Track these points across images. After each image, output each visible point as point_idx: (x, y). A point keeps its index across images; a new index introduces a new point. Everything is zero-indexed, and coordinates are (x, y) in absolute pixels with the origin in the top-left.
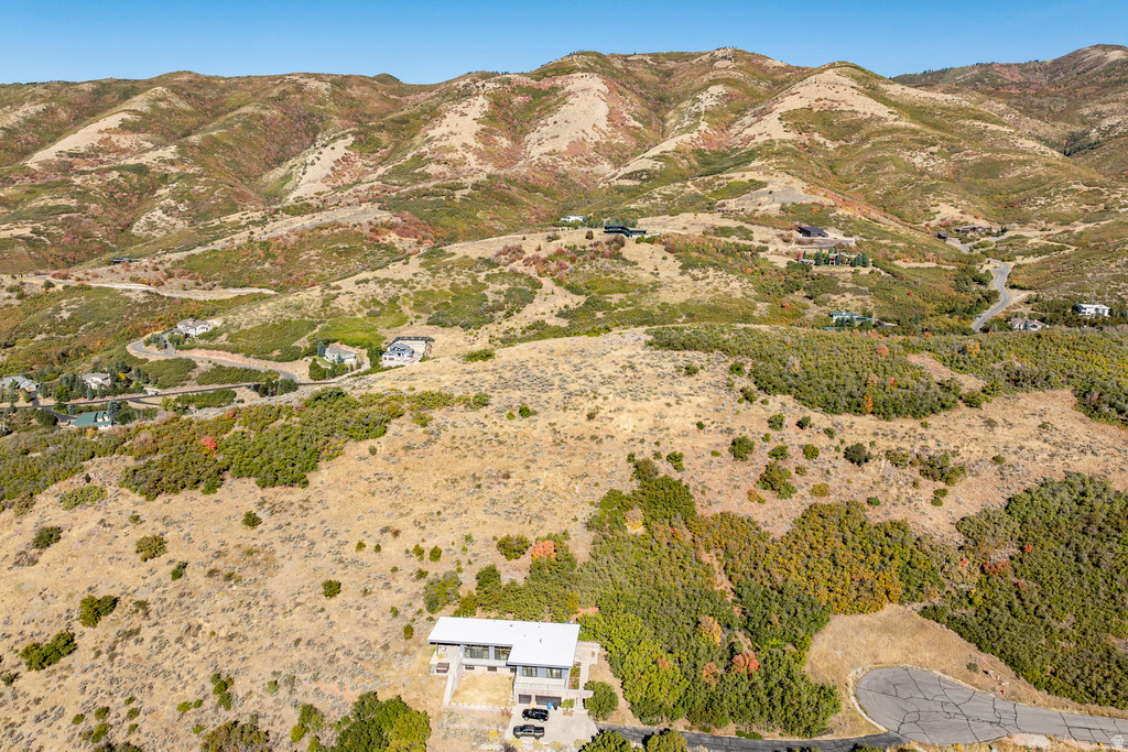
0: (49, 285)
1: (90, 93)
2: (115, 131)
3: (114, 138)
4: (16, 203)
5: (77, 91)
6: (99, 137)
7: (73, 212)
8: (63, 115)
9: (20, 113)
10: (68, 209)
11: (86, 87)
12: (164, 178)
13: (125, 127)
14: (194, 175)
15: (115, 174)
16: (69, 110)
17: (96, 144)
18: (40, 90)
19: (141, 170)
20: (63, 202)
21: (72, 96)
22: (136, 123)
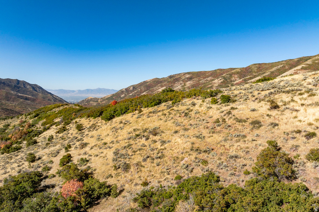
1: (296, 61)
2: (299, 70)
5: (293, 61)
6: (294, 72)
8: (287, 67)
9: (276, 68)
11: (295, 60)
13: (303, 68)
16: (289, 66)
18: (284, 62)
21: (291, 62)
22: (306, 67)
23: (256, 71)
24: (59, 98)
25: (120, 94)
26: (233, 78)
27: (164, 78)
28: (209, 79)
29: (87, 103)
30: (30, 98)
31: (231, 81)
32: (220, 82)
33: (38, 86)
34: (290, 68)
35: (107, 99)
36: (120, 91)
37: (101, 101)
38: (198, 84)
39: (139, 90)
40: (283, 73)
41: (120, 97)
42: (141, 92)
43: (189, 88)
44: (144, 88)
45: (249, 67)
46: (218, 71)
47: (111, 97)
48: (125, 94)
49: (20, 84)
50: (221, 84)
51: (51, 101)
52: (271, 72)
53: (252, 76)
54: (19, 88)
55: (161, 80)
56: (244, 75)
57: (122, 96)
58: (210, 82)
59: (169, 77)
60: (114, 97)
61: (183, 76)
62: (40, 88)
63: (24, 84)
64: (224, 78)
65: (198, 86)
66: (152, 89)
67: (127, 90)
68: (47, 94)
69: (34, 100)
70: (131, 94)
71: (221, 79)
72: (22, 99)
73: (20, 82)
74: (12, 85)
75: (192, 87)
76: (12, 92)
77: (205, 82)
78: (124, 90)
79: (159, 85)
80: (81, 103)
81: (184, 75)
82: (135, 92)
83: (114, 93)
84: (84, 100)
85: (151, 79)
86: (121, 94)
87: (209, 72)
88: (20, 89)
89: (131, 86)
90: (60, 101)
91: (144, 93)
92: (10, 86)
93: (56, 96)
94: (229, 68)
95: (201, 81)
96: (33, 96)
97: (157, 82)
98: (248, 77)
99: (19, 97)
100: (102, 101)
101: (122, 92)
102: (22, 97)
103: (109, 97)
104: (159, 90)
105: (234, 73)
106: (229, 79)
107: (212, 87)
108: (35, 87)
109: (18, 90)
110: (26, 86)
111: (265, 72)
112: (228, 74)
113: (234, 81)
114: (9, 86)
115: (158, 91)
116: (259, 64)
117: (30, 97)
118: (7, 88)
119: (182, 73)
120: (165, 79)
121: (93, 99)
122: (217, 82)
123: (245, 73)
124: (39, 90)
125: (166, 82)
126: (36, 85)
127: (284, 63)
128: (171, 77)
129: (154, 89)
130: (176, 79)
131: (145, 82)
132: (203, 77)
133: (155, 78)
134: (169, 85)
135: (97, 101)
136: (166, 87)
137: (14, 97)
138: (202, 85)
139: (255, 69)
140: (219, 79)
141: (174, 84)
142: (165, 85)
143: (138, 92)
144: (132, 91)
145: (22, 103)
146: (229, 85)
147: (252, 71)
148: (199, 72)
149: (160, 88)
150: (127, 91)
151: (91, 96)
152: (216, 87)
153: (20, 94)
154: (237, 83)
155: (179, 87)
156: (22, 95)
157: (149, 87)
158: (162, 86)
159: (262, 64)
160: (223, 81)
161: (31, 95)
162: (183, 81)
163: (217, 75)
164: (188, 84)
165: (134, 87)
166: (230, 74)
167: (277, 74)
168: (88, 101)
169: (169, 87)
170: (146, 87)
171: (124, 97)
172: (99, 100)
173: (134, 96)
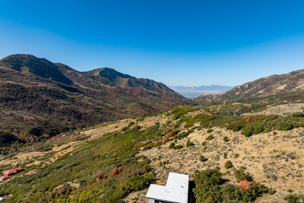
24: (179, 94)
25: (234, 92)
27: (284, 74)
29: (202, 100)
30: (157, 95)
35: (222, 96)
36: (234, 88)
37: (215, 99)
39: (255, 87)
41: (235, 95)
42: (257, 90)
44: (260, 86)
48: (240, 92)
51: (172, 97)
55: (281, 77)
57: (237, 93)
59: (291, 74)
60: (228, 95)
62: (164, 86)
63: (152, 83)
66: (270, 86)
67: (242, 87)
68: (169, 91)
69: (160, 96)
70: (246, 92)
72: (151, 95)
74: (144, 83)
76: (144, 89)
78: (239, 87)
79: (278, 82)
80: (197, 99)
82: (251, 90)
83: (229, 90)
84: (200, 96)
85: (268, 76)
86: (236, 91)
88: (150, 86)
89: (247, 83)
90: (180, 97)
91: (261, 92)
93: (176, 92)
96: (159, 92)
97: (277, 79)
99: (149, 93)
100: (217, 98)
101: (236, 89)
102: (151, 94)
103: (224, 95)
104: (278, 88)
108: (160, 85)
109: (148, 87)
110: (154, 84)
115: (277, 90)
117: (157, 93)
120: (286, 76)
121: (208, 96)
124: (164, 88)
125: (287, 80)
128: (293, 73)
129: (272, 87)
130: (300, 75)
131: (262, 79)
133: (274, 75)
134: (291, 82)
135: (212, 98)
136: (287, 85)
137: (146, 93)
141: (298, 81)
142: (285, 82)
143: (254, 90)
144: (247, 89)
145: (151, 98)
149: (279, 85)
150: (242, 89)
151: (206, 93)
156: (151, 92)
157: (267, 85)
158: (282, 84)
165: (250, 85)
168: (204, 98)
169: (291, 84)
170: (263, 84)
171: (239, 95)
172: (214, 97)
173: (250, 94)
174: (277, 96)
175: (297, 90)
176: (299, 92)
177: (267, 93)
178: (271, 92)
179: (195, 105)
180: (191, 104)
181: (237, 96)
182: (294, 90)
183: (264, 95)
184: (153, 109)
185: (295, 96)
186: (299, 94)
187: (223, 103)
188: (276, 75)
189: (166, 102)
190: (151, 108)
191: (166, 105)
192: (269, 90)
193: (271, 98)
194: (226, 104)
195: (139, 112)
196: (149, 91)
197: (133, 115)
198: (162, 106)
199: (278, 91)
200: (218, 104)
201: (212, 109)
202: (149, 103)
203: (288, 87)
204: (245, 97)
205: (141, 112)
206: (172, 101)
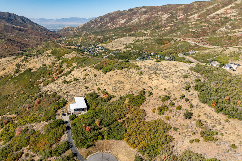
0: (180, 40)
2: (229, 9)
3: (228, 10)
4: (197, 25)
6: (224, 10)
7: (206, 27)
8: (220, 6)
9: (212, 6)
10: (205, 26)
12: (230, 20)
13: (232, 8)
14: (238, 19)
15: (220, 19)
16: (222, 5)
17: (223, 12)
19: (226, 18)
20: (205, 25)
22: (235, 7)
23: (197, 8)
24: (44, 27)
25: (90, 24)
26: (178, 14)
27: (124, 11)
28: (160, 13)
29: (65, 32)
30: (23, 29)
31: (176, 16)
32: (168, 16)
33: (26, 18)
34: (223, 7)
35: (81, 28)
36: (90, 21)
37: (76, 30)
38: (151, 18)
39: (105, 21)
40: (216, 11)
41: (91, 27)
42: (107, 23)
43: (144, 21)
44: (109, 20)
45: (192, 4)
46: (168, 7)
47: (83, 26)
48: (94, 25)
49: (11, 17)
50: (169, 18)
51: (38, 30)
52: (207, 10)
53: (192, 13)
54: (11, 20)
55: (123, 13)
56: (187, 11)
57: (92, 26)
58: (160, 16)
59: (129, 10)
60: (86, 27)
61: (139, 10)
62: (27, 20)
63: (15, 17)
64: (171, 13)
65: (151, 19)
67: (96, 20)
68: (34, 25)
69: (26, 31)
70: (99, 25)
71: (168, 15)
72: (17, 30)
73: (11, 15)
74: (6, 18)
75: (146, 20)
76: (8, 24)
77: (157, 16)
78: (93, 21)
79: (121, 17)
80: (60, 31)
81: (141, 9)
82: (102, 23)
83: (86, 23)
84: (63, 29)
85: (114, 11)
86: (91, 24)
87: (161, 6)
88: (13, 21)
89: (99, 17)
90: (45, 30)
91: (109, 25)
92: (5, 19)
93: (40, 26)
94: (176, 4)
95: (154, 15)
96: (23, 26)
97: (120, 14)
98: (190, 13)
100: (77, 30)
104: (120, 22)
105: (179, 10)
106: (175, 14)
107: (161, 21)
108: (23, 19)
109: (11, 22)
110: (16, 18)
111: (203, 10)
112: (174, 10)
113: (179, 16)
114: (3, 18)
116: (200, 2)
118: (3, 21)
119: (139, 7)
120: (126, 12)
121: (69, 28)
122: (166, 16)
123: (188, 9)
124: (27, 21)
125: (126, 15)
126: (24, 17)
127: (219, 2)
128: (130, 10)
129: (116, 21)
130: (134, 12)
131: (110, 14)
132: (155, 11)
133: (117, 11)
134: (128, 17)
135: (73, 30)
136: (126, 19)
137: (11, 28)
138: (154, 19)
139: (196, 6)
140: (167, 14)
141: (133, 17)
142: (125, 17)
143: (104, 23)
144: (99, 22)
145: (18, 33)
146: (174, 20)
147: (193, 8)
148: (152, 7)
149: (121, 20)
150: (95, 22)
152: (164, 21)
153: (14, 25)
154: (180, 18)
155: (136, 19)
156: (15, 26)
157: (113, 19)
158: (123, 19)
159: (202, 1)
160: (170, 16)
161: (22, 26)
162: (140, 14)
163: (166, 10)
164: (144, 17)
165: (102, 18)
166: (176, 10)
167: (211, 11)
168: (66, 30)
169: (129, 19)
170: (111, 19)
171: (93, 27)
172: (75, 29)
173: (101, 26)
174: (120, 28)
175: (132, 24)
176: (133, 25)
177: (114, 26)
178: (116, 25)
179: (60, 37)
180: (56, 36)
181: (92, 28)
182: (130, 24)
183: (111, 27)
184: (23, 44)
185: (131, 29)
186: (133, 26)
187: (83, 35)
188: (119, 11)
189: (34, 36)
190: (21, 43)
191: (34, 39)
192: (115, 24)
193: (116, 30)
194: (85, 36)
195: (10, 48)
196: (13, 26)
197: (5, 52)
198: (31, 41)
199: (120, 24)
200: (79, 36)
201: (75, 41)
202: (17, 39)
203: (127, 21)
204: (98, 29)
205: (12, 48)
206: (39, 35)
